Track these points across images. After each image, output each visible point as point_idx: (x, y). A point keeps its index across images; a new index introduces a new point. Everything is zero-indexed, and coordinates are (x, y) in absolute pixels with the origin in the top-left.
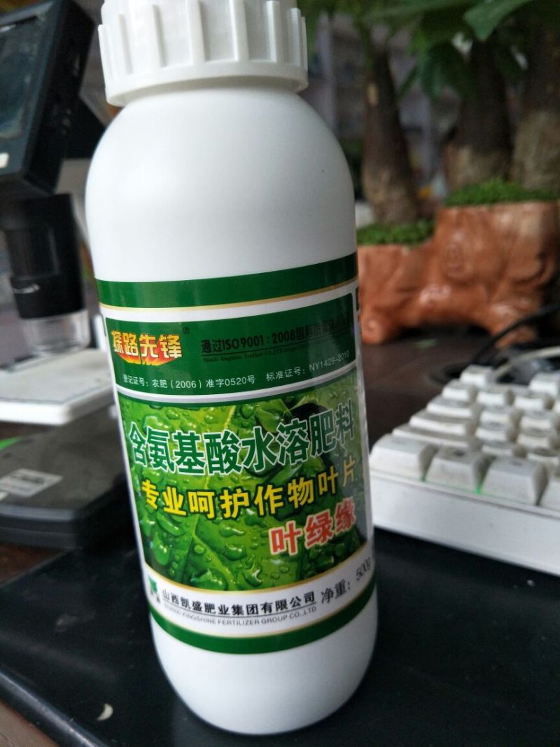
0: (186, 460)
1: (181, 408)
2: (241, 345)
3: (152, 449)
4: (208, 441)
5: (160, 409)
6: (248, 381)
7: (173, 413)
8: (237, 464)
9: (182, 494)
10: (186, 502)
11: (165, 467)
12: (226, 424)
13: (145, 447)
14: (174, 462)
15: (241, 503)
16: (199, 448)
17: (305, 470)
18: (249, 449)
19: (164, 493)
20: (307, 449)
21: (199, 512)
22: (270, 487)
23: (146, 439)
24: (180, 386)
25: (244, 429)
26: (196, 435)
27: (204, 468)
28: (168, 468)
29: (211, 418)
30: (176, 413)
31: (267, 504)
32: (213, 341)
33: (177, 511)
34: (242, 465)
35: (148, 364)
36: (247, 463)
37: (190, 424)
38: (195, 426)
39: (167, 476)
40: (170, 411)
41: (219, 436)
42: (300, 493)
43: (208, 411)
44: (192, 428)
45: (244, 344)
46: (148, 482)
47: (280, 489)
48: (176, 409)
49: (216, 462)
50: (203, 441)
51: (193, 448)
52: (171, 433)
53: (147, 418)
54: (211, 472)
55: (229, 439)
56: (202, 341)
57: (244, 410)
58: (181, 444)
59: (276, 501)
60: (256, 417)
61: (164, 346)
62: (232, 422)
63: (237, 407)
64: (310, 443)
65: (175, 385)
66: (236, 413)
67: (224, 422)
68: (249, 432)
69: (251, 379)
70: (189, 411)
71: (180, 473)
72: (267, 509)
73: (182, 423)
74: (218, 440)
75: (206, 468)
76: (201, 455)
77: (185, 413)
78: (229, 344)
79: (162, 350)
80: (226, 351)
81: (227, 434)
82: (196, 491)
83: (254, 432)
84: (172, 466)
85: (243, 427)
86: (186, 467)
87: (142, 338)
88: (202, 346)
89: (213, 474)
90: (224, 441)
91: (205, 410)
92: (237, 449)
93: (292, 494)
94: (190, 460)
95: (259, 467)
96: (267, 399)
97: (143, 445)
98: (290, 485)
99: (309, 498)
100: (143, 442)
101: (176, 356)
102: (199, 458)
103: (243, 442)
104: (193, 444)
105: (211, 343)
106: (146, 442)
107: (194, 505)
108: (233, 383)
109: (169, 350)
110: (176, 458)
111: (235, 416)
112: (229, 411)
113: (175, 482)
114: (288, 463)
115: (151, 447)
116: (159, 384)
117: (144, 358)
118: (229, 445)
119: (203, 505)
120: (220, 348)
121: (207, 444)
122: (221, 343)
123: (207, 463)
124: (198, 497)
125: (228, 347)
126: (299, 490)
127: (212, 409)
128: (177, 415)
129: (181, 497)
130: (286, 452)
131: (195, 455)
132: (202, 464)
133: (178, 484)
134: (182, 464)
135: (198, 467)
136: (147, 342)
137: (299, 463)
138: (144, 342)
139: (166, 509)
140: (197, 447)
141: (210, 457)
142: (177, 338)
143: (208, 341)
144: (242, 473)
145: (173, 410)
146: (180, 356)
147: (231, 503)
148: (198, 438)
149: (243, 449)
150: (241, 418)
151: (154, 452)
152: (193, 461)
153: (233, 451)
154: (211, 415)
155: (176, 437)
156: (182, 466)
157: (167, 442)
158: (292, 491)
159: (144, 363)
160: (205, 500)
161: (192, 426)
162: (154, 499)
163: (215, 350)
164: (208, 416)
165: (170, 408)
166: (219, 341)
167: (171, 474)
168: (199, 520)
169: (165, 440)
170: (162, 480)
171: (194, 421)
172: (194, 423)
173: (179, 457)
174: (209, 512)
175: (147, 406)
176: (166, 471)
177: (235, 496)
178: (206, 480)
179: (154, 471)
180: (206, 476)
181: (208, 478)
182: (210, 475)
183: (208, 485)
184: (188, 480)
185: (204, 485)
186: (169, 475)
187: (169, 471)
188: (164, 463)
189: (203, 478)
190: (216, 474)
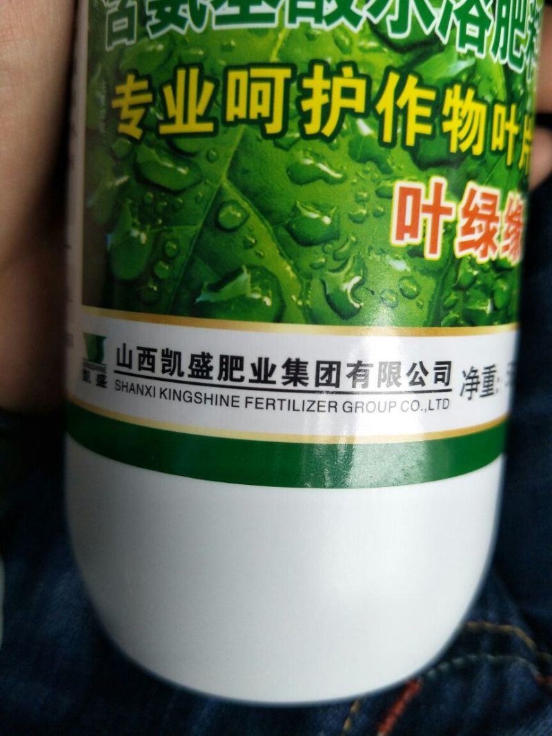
8: (353, 8)
9: (210, 79)
10: (219, 97)
11: (182, 23)
14: (208, 3)
15: (348, 103)
17: (478, 77)
19: (168, 91)
20: (487, 34)
21: (247, 121)
22: (412, 81)
27: (276, 11)
28: (190, 22)
31: (400, 118)
33: (193, 126)
39: (184, 42)
42: (465, 121)
46: (130, 79)
47: (430, 95)
54: (292, 20)
59: (420, 119)
64: (494, 24)
71: (215, 27)
72: (399, 130)
75: (283, 8)
82: (248, 67)
84: (199, 15)
86: (236, 10)
89: (296, 26)
93: (450, 117)
95: (399, 26)
98: (449, 92)
99: (475, 142)
107: (237, 103)
113: (201, 53)
114: (452, 41)
119: (260, 101)
124: (251, 80)
126: (463, 114)
129: (208, 87)
130: (453, 17)
133: (205, 57)
134: (226, 4)
135: (264, 8)
137: (471, 53)
139: (165, 129)
147: (325, 99)
156: (225, 10)
158: (451, 109)
160: (266, 87)
162: (137, 114)
167: (195, 33)
168: (244, 139)
170: (170, 56)
174: (270, 119)
176: (183, 32)
177: (339, 83)
178: (277, 38)
179: (151, 42)
180: (279, 29)
181: (281, 36)
182: (289, 26)
183: (280, 51)
184: (233, 43)
185: (270, 51)
186: (187, 40)
187: (190, 29)
188: (181, 13)
189: (271, 36)
190: (302, 24)
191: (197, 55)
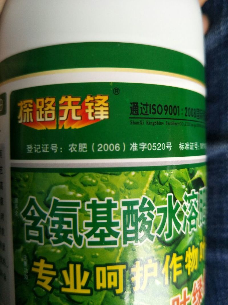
0: (98, 231)
1: (101, 173)
2: (164, 112)
3: (54, 223)
4: (125, 208)
5: (73, 176)
6: (166, 148)
7: (90, 179)
8: (151, 233)
9: (88, 270)
10: (92, 279)
11: (70, 242)
12: (145, 190)
13: (45, 222)
14: (83, 235)
15: (151, 274)
16: (115, 217)
17: (195, 239)
18: (162, 218)
19: (65, 272)
20: (197, 219)
21: (107, 289)
22: (175, 255)
23: (48, 213)
24: (102, 149)
25: (160, 196)
26: (113, 202)
27: (117, 239)
28: (74, 242)
29: (131, 183)
30: (93, 178)
31: (171, 272)
32: (141, 104)
33: (79, 290)
34: (155, 234)
35: (66, 127)
36: (159, 232)
37: (109, 190)
38: (113, 192)
39: (71, 251)
40: (87, 177)
41: (136, 203)
42: (192, 260)
43: (129, 176)
44: (110, 195)
45: (166, 110)
46: (42, 261)
48: (94, 174)
49: (131, 232)
50: (120, 209)
51: (109, 218)
52: (83, 202)
53: (54, 188)
54: (125, 243)
55: (146, 206)
56: (131, 103)
57: (161, 176)
58: (95, 213)
59: (178, 270)
60: (169, 184)
61: (90, 107)
62: (150, 188)
63: (156, 173)
65: (96, 148)
66: (154, 179)
67: (143, 187)
68: (163, 199)
69: (169, 146)
70: (109, 176)
71: (88, 247)
72: (171, 278)
73: (98, 190)
74: (136, 207)
75: (120, 238)
76: (117, 224)
77: (104, 178)
78: (154, 109)
79: (87, 111)
80: (151, 116)
81: (145, 200)
82: (106, 265)
83: (167, 199)
84: (79, 240)
85: (159, 193)
86: (98, 239)
87: (63, 99)
88: (131, 107)
89: (127, 245)
90: (142, 209)
91: (126, 175)
92: (152, 216)
94: (104, 230)
95: (168, 236)
96: (179, 167)
97: (42, 220)
100: (43, 216)
101: (102, 117)
102: (114, 228)
103: (158, 209)
104: (109, 213)
105: (140, 105)
106: (48, 216)
107: (101, 281)
108: (154, 148)
109: (95, 111)
110: (85, 230)
111: (153, 182)
112: (148, 177)
113: (81, 257)
114: (187, 232)
115: (53, 221)
116: (77, 148)
117: (63, 121)
118: (146, 213)
119: (112, 280)
120: (146, 112)
121: (124, 211)
122: (148, 107)
123: (121, 233)
124: (107, 271)
125: (154, 111)
126: (191, 258)
127: (133, 173)
128: (94, 181)
129: (86, 274)
130: (187, 221)
131: (110, 224)
132: (116, 235)
133: (84, 260)
134: (93, 236)
135: (112, 238)
136: (70, 103)
137: (193, 232)
138: (65, 104)
139: (64, 290)
140: (113, 215)
141: (126, 226)
142: (106, 98)
143: (137, 103)
144: (155, 242)
145: (90, 176)
146: (107, 117)
147: (141, 275)
148: (115, 206)
149: (157, 216)
150: (158, 184)
151: (57, 226)
152: (106, 231)
153: (149, 219)
154: (131, 180)
155: (89, 206)
156: (93, 239)
157: (77, 213)
159: (60, 128)
160: (115, 274)
161: (110, 193)
162: (48, 280)
163: (142, 113)
164: (128, 181)
165: (86, 173)
166: (147, 105)
167: (77, 249)
168: (106, 297)
169: (75, 210)
170: (64, 256)
171: (113, 187)
172: (112, 189)
173: (90, 229)
174: (118, 288)
175: (58, 175)
176: (71, 247)
177: (146, 267)
178: (119, 252)
179: (53, 248)
180: (119, 248)
181: (120, 251)
182: (123, 246)
183: (120, 257)
184: (97, 254)
185: (116, 258)
186: (74, 250)
187: (74, 245)
188: (69, 237)
189: (116, 251)
190: (129, 244)
191: (79, 258)
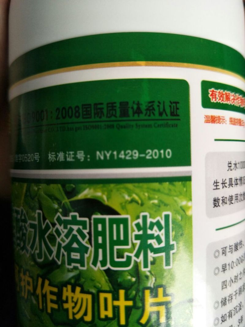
8: (26, 246)
12: (22, 202)
15: (29, 287)
22: (47, 282)
25: (31, 210)
29: (17, 193)
34: (29, 248)
36: (32, 248)
41: (19, 213)
42: (76, 303)
43: (16, 186)
45: (34, 118)
47: (55, 290)
55: (23, 217)
57: (31, 189)
60: (38, 199)
62: (25, 200)
63: (27, 185)
64: (91, 249)
66: (27, 191)
67: (21, 199)
68: (34, 214)
69: (37, 157)
72: (44, 305)
74: (19, 217)
81: (22, 212)
85: (30, 207)
90: (21, 219)
92: (27, 229)
93: (67, 301)
95: (39, 256)
98: (65, 289)
99: (86, 314)
103: (30, 224)
108: (26, 159)
111: (26, 194)
112: (23, 188)
114: (64, 263)
118: (23, 224)
126: (75, 300)
130: (62, 250)
137: (76, 268)
144: (29, 257)
149: (30, 231)
150: (29, 198)
153: (25, 231)
154: (17, 190)
158: (67, 298)
